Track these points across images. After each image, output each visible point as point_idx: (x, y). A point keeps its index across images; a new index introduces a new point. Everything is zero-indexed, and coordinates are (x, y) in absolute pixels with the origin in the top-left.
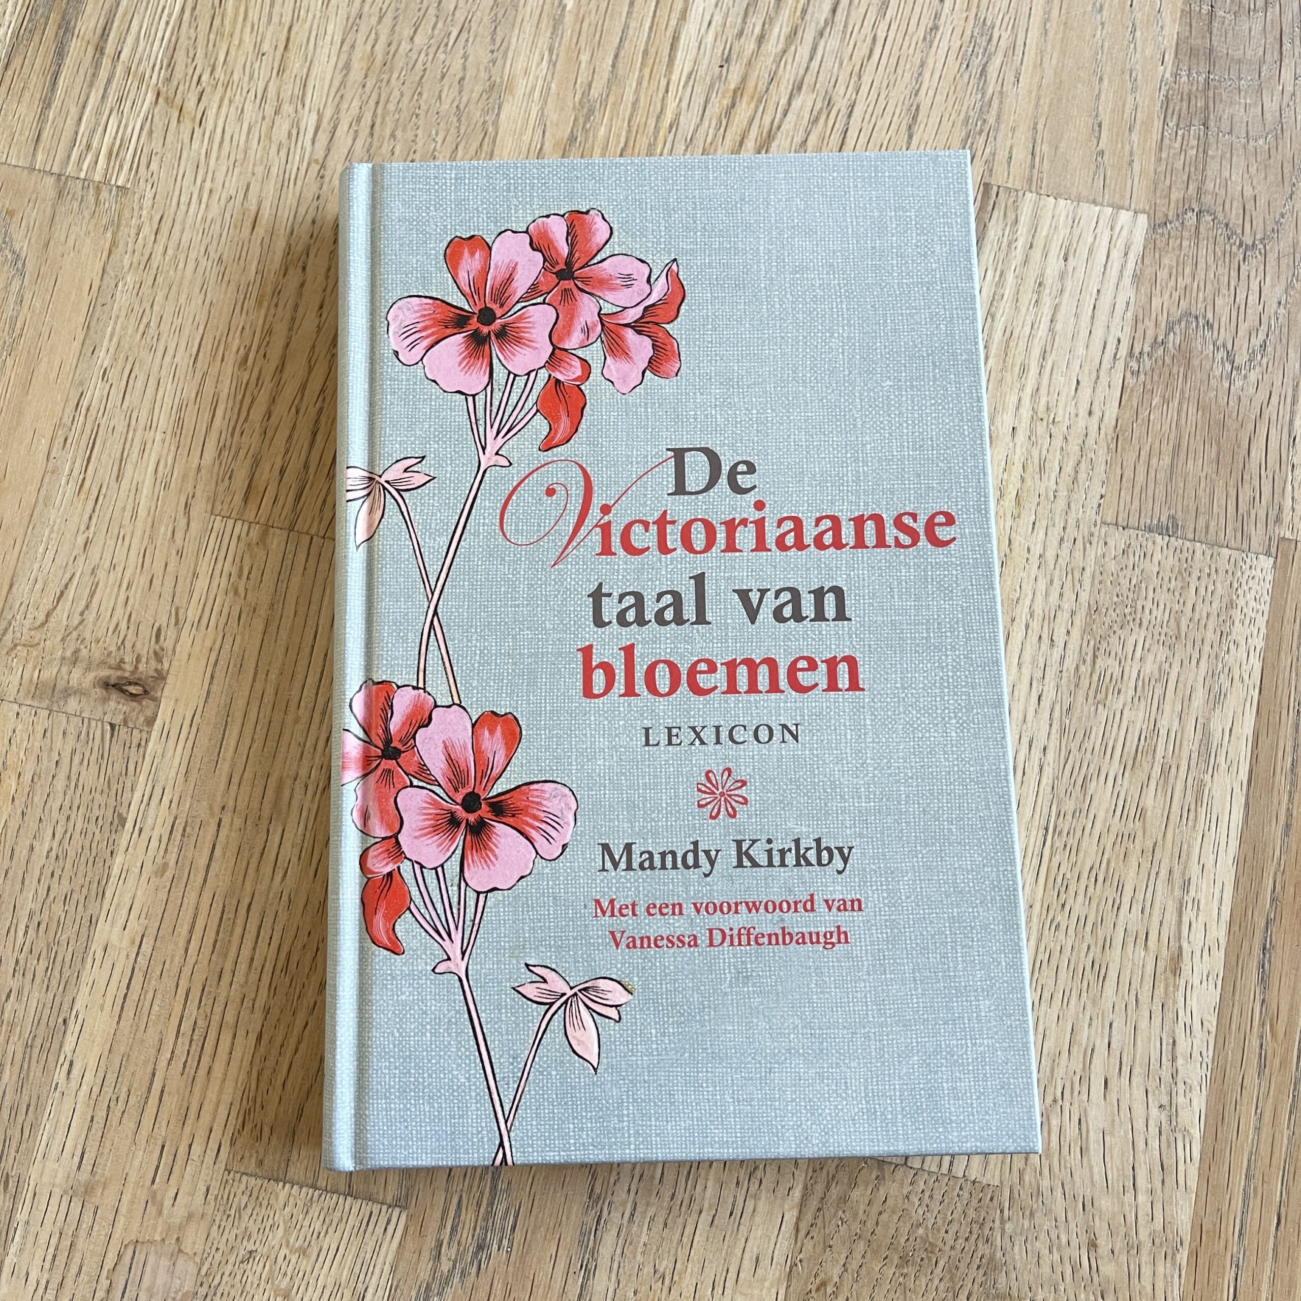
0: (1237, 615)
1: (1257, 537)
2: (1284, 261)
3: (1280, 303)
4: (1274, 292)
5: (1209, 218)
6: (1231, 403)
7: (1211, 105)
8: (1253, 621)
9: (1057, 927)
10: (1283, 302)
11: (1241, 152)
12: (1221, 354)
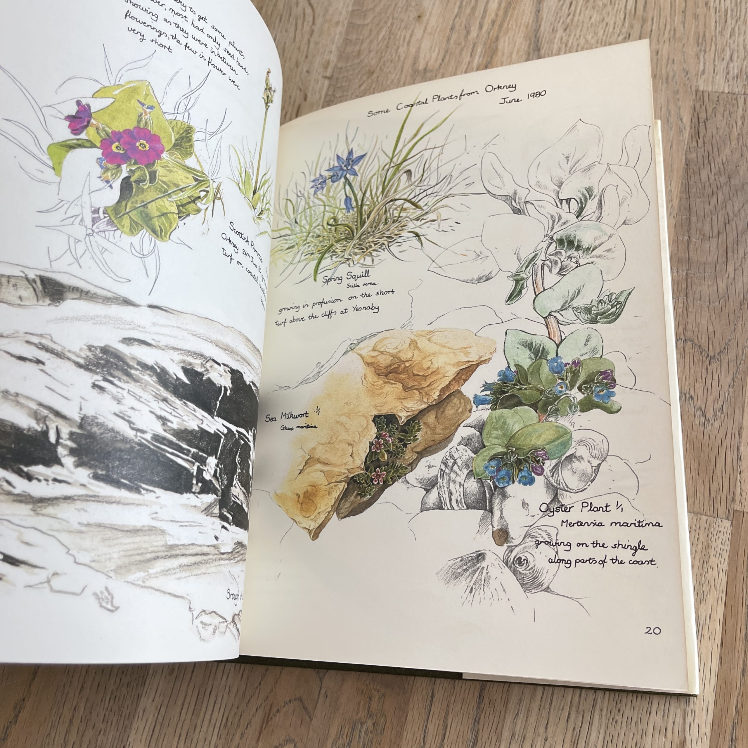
0: (712, 553)
1: (722, 510)
2: (731, 364)
3: (730, 386)
4: (727, 380)
5: (690, 343)
6: (705, 438)
7: (690, 286)
8: (720, 555)
9: (616, 722)
10: (731, 385)
11: (706, 309)
12: (699, 413)
